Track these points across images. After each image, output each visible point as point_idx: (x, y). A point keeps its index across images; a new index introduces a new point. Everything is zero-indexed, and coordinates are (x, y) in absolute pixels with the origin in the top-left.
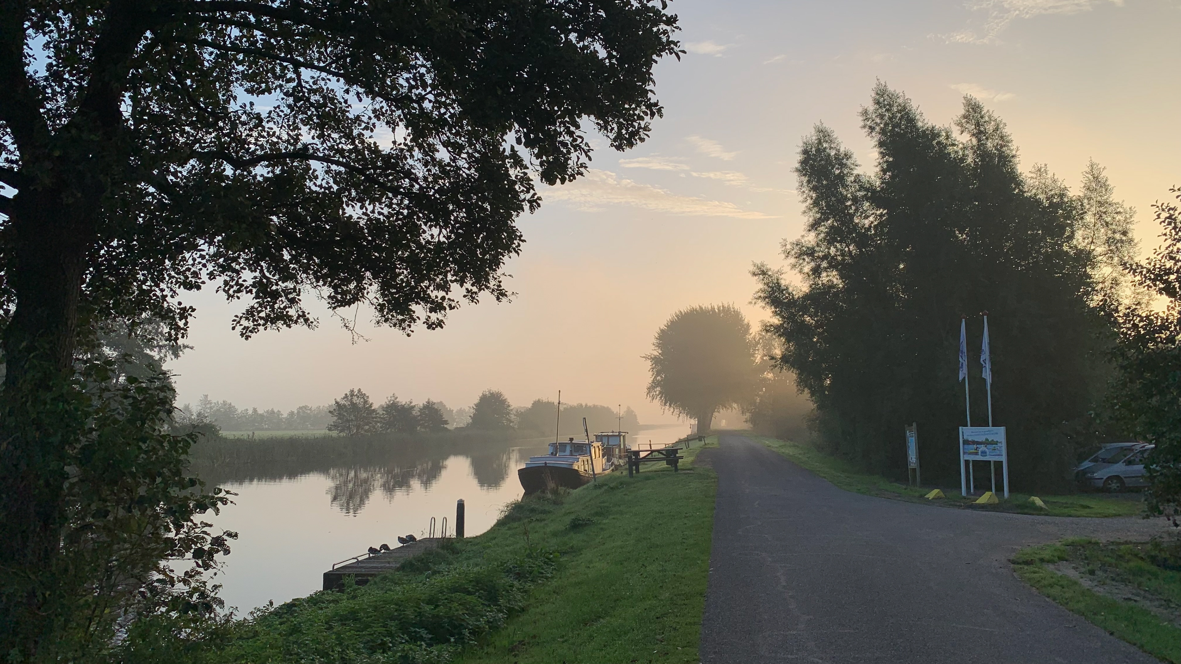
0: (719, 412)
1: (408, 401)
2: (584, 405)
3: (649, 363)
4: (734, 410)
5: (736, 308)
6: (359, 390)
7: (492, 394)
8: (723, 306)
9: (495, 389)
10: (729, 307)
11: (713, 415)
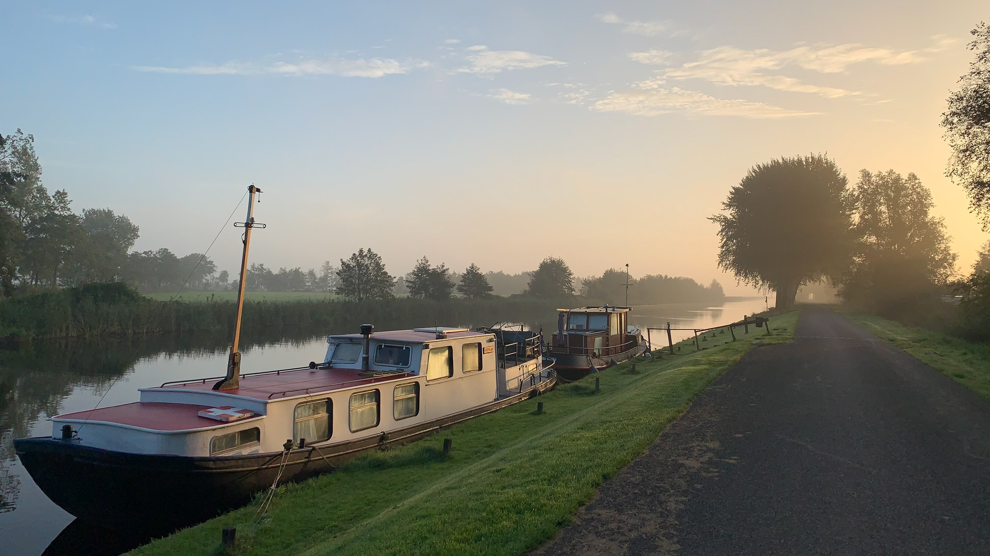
0: (805, 284)
3: (718, 227)
4: (822, 283)
5: (829, 159)
6: (369, 250)
7: (553, 262)
9: (556, 257)
10: (820, 158)
11: (799, 288)
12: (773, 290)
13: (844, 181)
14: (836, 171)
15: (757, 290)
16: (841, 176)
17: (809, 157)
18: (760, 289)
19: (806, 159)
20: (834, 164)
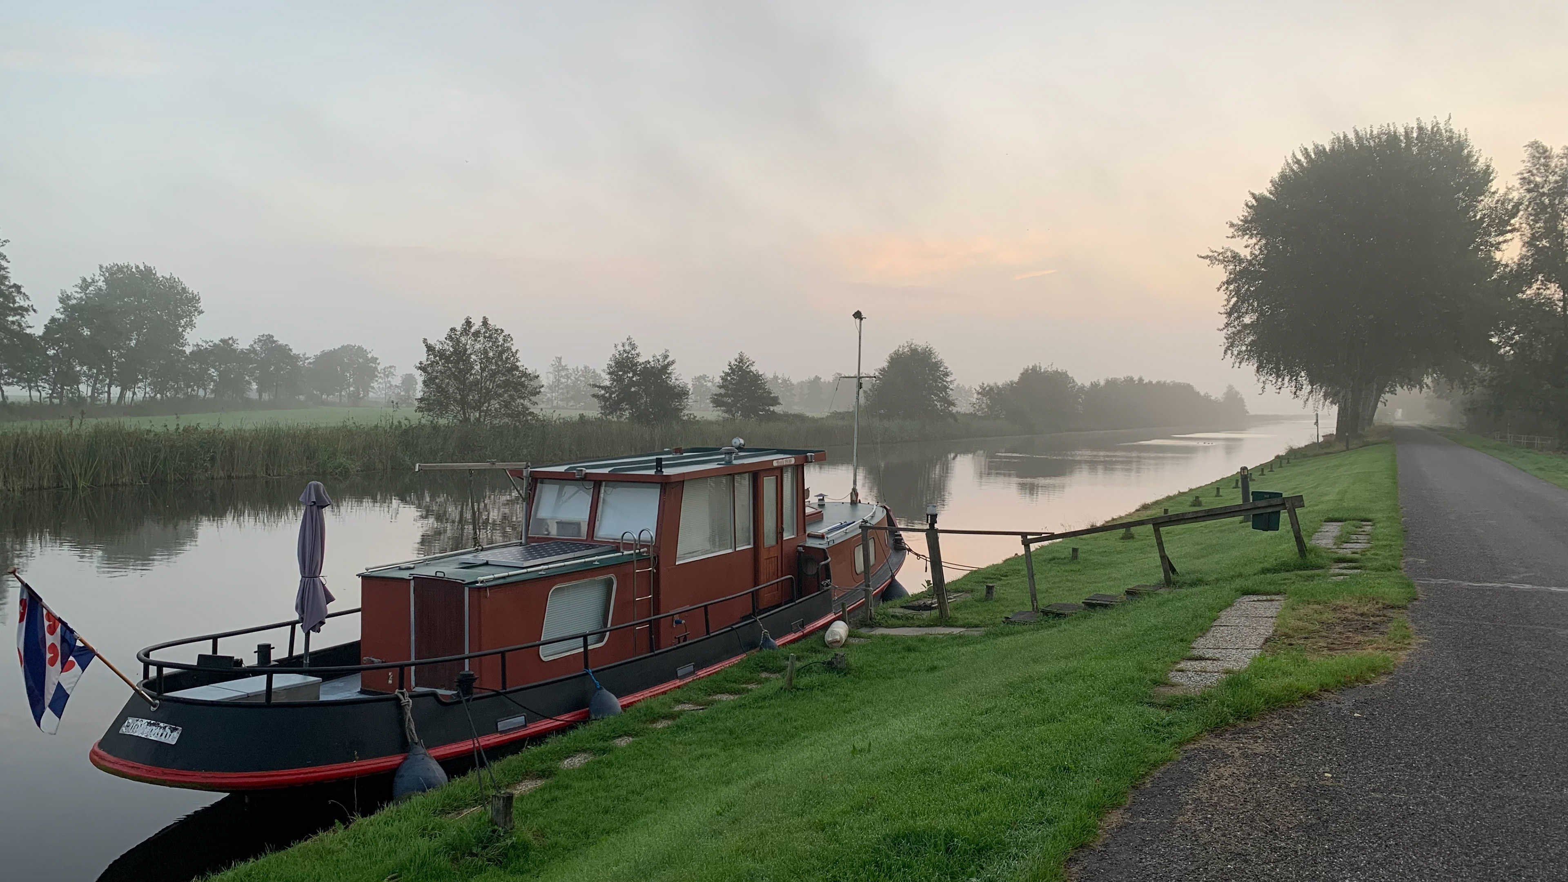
0: (1393, 392)
1: (659, 354)
2: (1136, 378)
3: (1221, 273)
4: (1425, 390)
5: (1456, 131)
6: (485, 323)
7: (914, 351)
8: (1420, 129)
9: (920, 343)
10: (1435, 129)
11: (1381, 399)
12: (1332, 403)
13: (1486, 176)
14: (1469, 155)
15: (1300, 402)
16: (1481, 164)
17: (1413, 128)
18: (1307, 399)
19: (1406, 132)
20: (1466, 139)
